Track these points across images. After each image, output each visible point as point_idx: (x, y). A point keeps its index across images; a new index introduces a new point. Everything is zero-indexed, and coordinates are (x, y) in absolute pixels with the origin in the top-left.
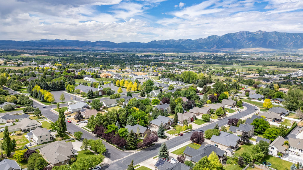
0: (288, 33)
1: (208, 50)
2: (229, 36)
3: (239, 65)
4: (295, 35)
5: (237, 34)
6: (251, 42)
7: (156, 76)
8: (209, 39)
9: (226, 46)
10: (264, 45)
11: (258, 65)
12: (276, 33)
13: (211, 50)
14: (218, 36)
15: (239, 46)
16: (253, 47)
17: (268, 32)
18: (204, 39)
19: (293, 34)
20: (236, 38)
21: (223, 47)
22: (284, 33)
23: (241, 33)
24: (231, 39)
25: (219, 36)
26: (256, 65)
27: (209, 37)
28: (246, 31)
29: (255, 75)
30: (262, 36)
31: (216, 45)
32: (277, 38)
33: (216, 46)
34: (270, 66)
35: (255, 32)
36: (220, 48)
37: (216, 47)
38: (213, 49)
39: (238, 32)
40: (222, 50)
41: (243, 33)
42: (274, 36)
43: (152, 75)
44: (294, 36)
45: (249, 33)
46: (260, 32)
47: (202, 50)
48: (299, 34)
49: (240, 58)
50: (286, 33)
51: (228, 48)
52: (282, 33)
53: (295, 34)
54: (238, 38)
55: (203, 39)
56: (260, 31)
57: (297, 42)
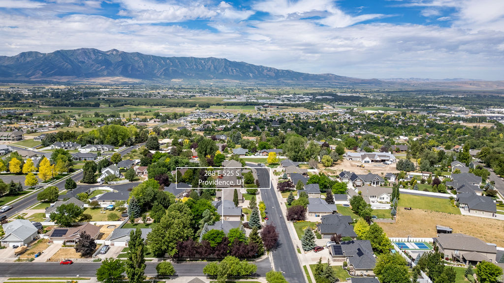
0: (155, 57)
1: (26, 79)
2: (63, 55)
3: (110, 106)
4: (164, 59)
5: (79, 52)
6: (104, 67)
7: (19, 140)
8: (23, 57)
9: (62, 72)
10: (125, 73)
11: (138, 105)
12: (138, 54)
13: (33, 79)
14: (42, 54)
15: (85, 74)
16: (109, 75)
17: (128, 53)
18: (12, 58)
19: (162, 58)
20: (77, 59)
21: (55, 74)
22: (149, 55)
23: (85, 52)
24: (68, 61)
25: (44, 54)
26: (135, 105)
27: (23, 54)
28: (94, 49)
29: (155, 121)
30: (120, 59)
31: (41, 70)
32: (141, 62)
33: (41, 72)
34: (155, 105)
35: (108, 52)
36: (51, 75)
37: (42, 75)
38: (36, 78)
39: (78, 50)
40: (55, 80)
41: (87, 51)
42: (136, 58)
43: (10, 140)
44: (162, 61)
45: (99, 52)
46: (114, 52)
47: (10, 78)
48: (168, 58)
49: (100, 93)
50: (153, 56)
51: (67, 77)
52: (147, 56)
53: (164, 57)
54: (80, 60)
55: (9, 57)
56: (115, 50)
57: (167, 70)
